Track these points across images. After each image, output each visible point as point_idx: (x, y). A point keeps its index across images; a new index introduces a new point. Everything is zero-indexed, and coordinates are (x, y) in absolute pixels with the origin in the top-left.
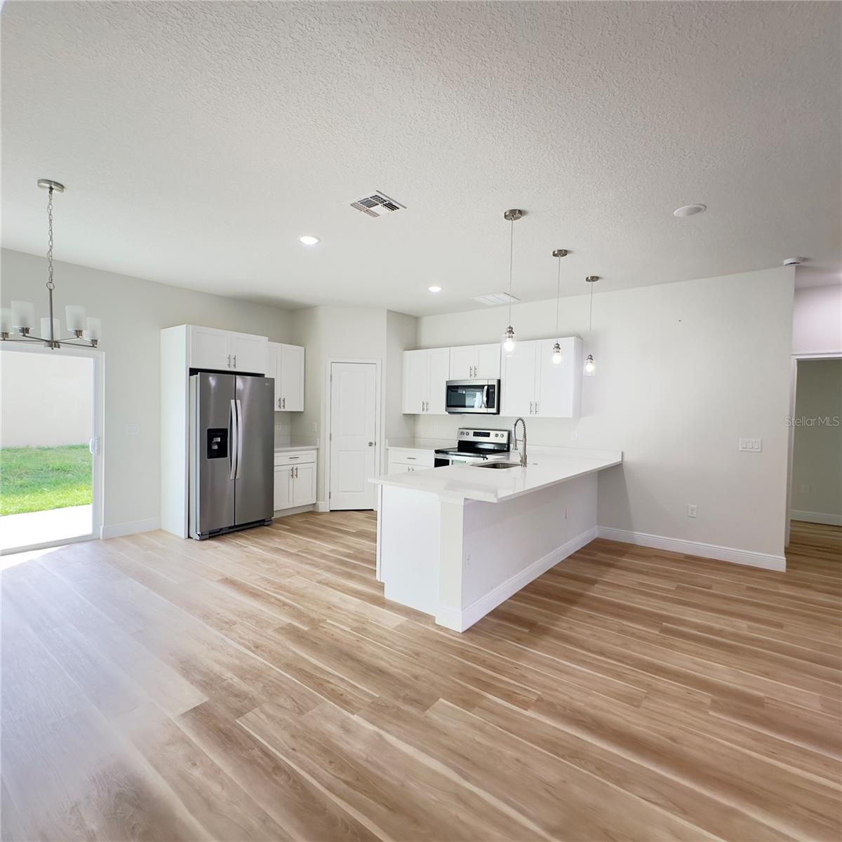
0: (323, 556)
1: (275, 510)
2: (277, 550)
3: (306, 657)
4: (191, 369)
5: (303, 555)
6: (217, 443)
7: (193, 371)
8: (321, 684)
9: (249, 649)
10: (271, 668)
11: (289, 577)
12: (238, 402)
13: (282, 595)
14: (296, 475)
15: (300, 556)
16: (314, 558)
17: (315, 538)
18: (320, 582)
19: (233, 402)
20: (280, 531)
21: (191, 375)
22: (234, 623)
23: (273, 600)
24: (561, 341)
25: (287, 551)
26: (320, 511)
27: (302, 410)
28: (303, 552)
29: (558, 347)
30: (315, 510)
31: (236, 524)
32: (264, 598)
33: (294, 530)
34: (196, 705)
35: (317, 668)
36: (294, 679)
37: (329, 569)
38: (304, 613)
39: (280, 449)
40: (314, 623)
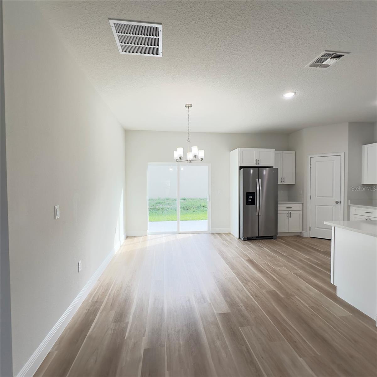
0: (301, 261)
2: (276, 252)
3: (280, 312)
4: (240, 167)
5: (290, 257)
6: (251, 199)
8: (285, 330)
9: (252, 296)
10: (260, 310)
11: (280, 267)
12: (260, 180)
13: (274, 275)
14: (290, 216)
15: (288, 257)
16: (295, 261)
17: (298, 250)
18: (296, 274)
19: (257, 180)
20: (280, 243)
21: (240, 169)
22: (249, 281)
23: (269, 276)
25: (281, 253)
26: (304, 236)
27: (294, 183)
28: (290, 256)
30: (301, 235)
31: (259, 236)
32: (265, 274)
33: (288, 244)
34: (225, 312)
35: (284, 320)
36: (271, 321)
37: (302, 268)
38: (283, 288)
40: (288, 295)
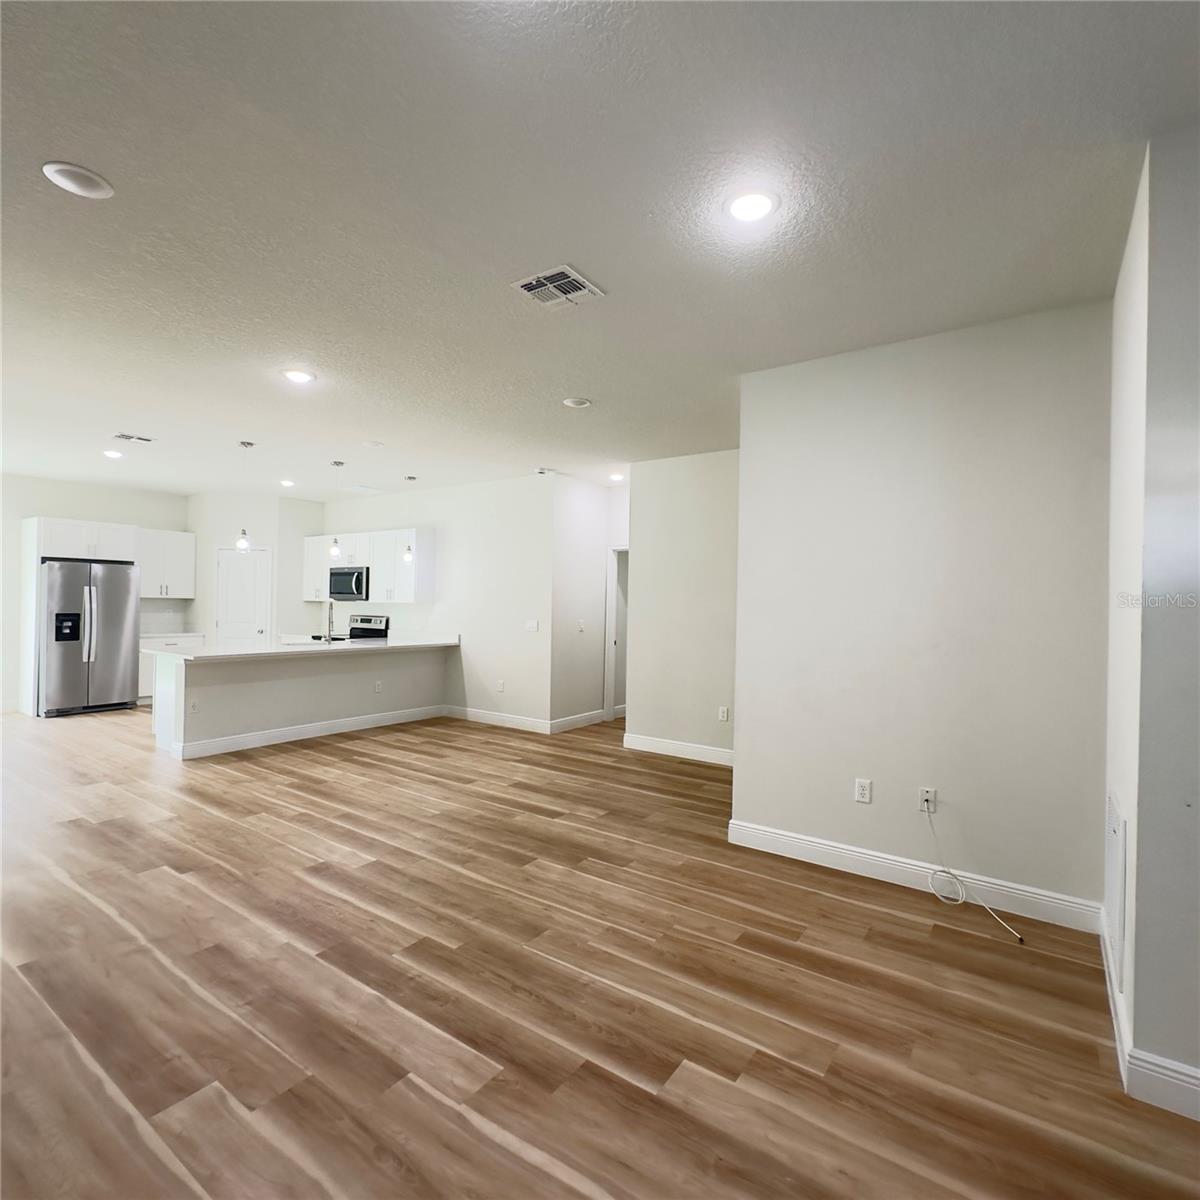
1: (140, 695)
4: (43, 558)
6: (70, 627)
7: (44, 560)
12: (93, 589)
19: (86, 589)
21: (43, 563)
24: (338, 537)
27: (193, 597)
29: (336, 541)
31: (90, 704)
39: (145, 635)
